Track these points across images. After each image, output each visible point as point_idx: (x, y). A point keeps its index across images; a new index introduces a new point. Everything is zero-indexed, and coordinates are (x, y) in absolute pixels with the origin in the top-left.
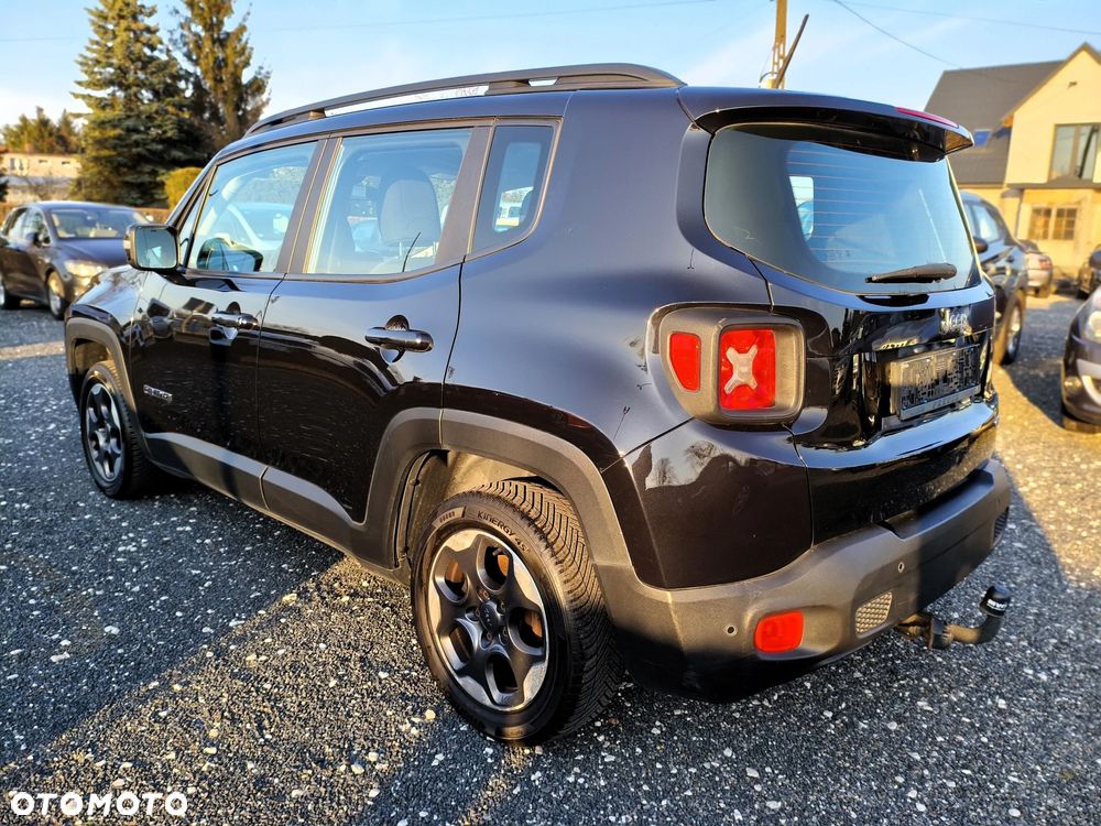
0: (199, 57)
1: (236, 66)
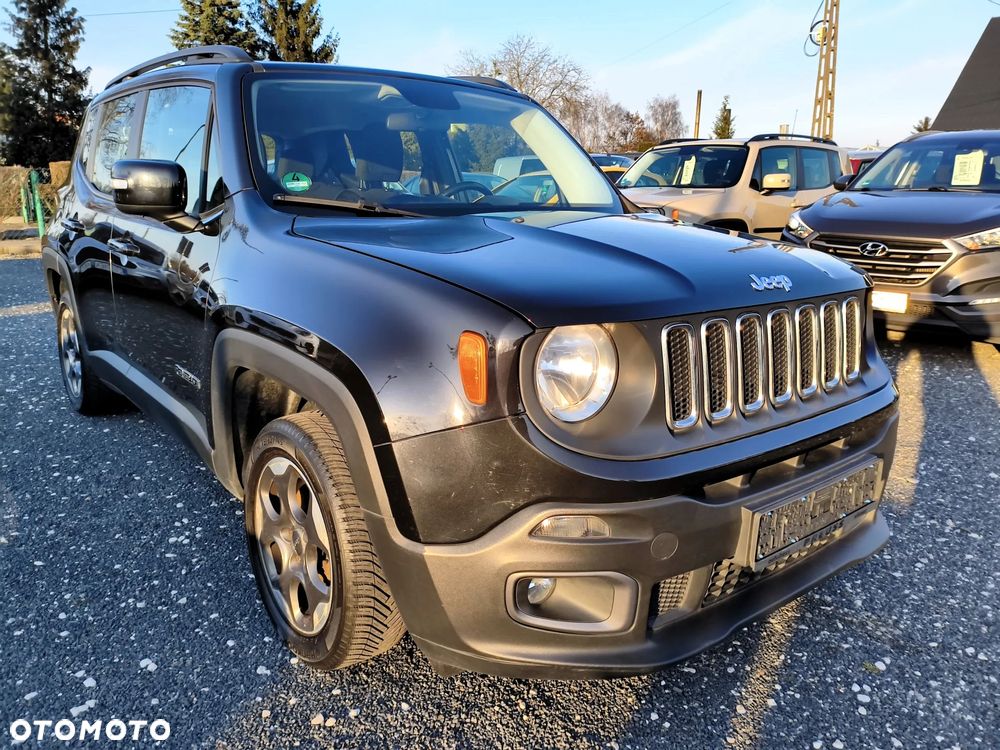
0: (274, 28)
1: (306, 36)
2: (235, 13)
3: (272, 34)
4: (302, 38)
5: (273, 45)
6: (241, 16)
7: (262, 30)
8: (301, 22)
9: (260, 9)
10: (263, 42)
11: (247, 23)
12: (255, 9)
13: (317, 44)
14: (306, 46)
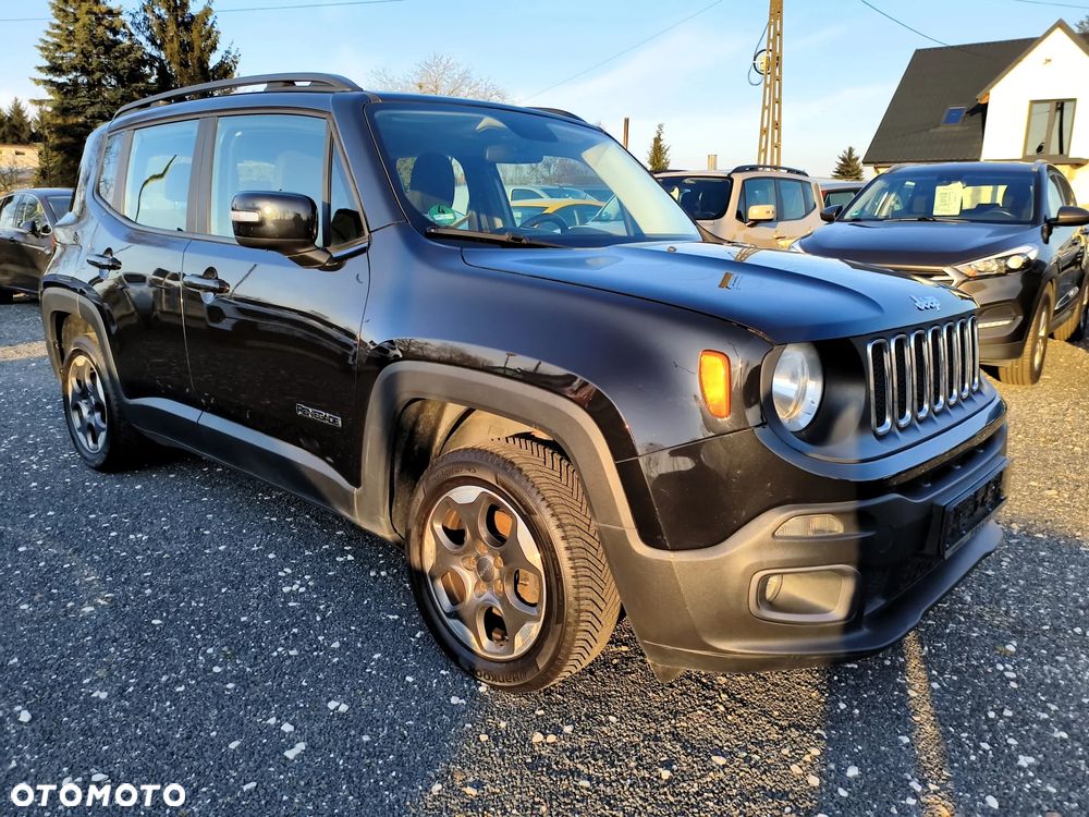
2: (117, 23)
3: (160, 47)
4: (197, 53)
5: (161, 61)
6: (124, 26)
7: (149, 43)
8: (195, 35)
9: (146, 19)
10: (151, 56)
11: (131, 35)
12: (140, 18)
13: (214, 60)
14: (202, 62)
